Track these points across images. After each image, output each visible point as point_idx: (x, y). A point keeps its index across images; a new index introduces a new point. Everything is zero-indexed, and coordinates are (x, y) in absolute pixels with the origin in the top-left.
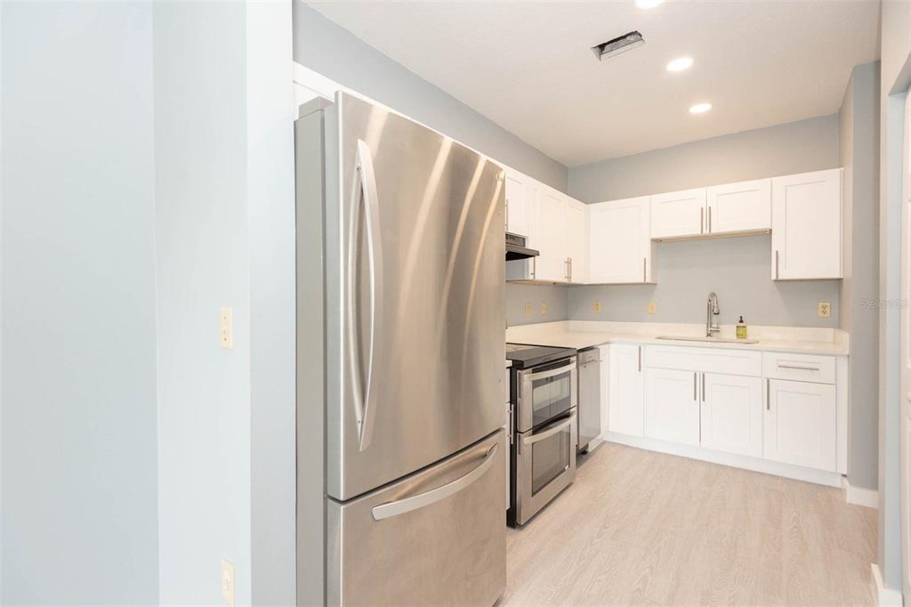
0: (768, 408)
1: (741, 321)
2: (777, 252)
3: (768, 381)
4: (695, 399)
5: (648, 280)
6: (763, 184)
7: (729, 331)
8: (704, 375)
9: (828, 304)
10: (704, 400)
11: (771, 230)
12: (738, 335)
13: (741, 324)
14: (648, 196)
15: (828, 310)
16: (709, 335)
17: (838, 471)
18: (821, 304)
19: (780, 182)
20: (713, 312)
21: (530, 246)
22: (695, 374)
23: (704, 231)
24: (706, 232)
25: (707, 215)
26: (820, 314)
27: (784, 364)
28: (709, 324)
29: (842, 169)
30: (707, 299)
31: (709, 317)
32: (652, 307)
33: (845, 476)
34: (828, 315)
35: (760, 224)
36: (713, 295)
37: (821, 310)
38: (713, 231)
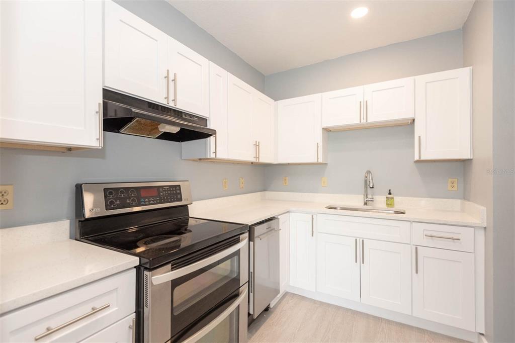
0: (417, 272)
1: (390, 194)
2: (420, 137)
3: (417, 248)
4: (356, 262)
5: (320, 161)
6: (407, 82)
7: (380, 200)
8: (363, 241)
9: (456, 180)
10: (363, 263)
11: (414, 120)
12: (387, 204)
13: (390, 196)
14: (320, 94)
15: (455, 185)
16: (365, 204)
17: (477, 331)
18: (450, 180)
19: (422, 79)
20: (368, 186)
21: (211, 125)
22: (356, 240)
23: (362, 121)
24: (363, 121)
25: (364, 107)
26: (450, 188)
27: (429, 233)
28: (366, 195)
29: (471, 67)
30: (364, 176)
31: (366, 191)
32: (324, 182)
33: (483, 334)
34: (455, 189)
35: (406, 115)
36: (369, 172)
37: (450, 184)
38: (369, 121)
